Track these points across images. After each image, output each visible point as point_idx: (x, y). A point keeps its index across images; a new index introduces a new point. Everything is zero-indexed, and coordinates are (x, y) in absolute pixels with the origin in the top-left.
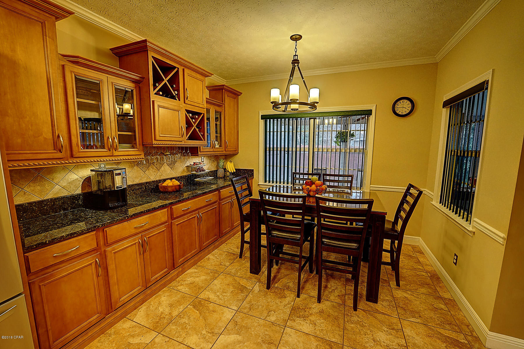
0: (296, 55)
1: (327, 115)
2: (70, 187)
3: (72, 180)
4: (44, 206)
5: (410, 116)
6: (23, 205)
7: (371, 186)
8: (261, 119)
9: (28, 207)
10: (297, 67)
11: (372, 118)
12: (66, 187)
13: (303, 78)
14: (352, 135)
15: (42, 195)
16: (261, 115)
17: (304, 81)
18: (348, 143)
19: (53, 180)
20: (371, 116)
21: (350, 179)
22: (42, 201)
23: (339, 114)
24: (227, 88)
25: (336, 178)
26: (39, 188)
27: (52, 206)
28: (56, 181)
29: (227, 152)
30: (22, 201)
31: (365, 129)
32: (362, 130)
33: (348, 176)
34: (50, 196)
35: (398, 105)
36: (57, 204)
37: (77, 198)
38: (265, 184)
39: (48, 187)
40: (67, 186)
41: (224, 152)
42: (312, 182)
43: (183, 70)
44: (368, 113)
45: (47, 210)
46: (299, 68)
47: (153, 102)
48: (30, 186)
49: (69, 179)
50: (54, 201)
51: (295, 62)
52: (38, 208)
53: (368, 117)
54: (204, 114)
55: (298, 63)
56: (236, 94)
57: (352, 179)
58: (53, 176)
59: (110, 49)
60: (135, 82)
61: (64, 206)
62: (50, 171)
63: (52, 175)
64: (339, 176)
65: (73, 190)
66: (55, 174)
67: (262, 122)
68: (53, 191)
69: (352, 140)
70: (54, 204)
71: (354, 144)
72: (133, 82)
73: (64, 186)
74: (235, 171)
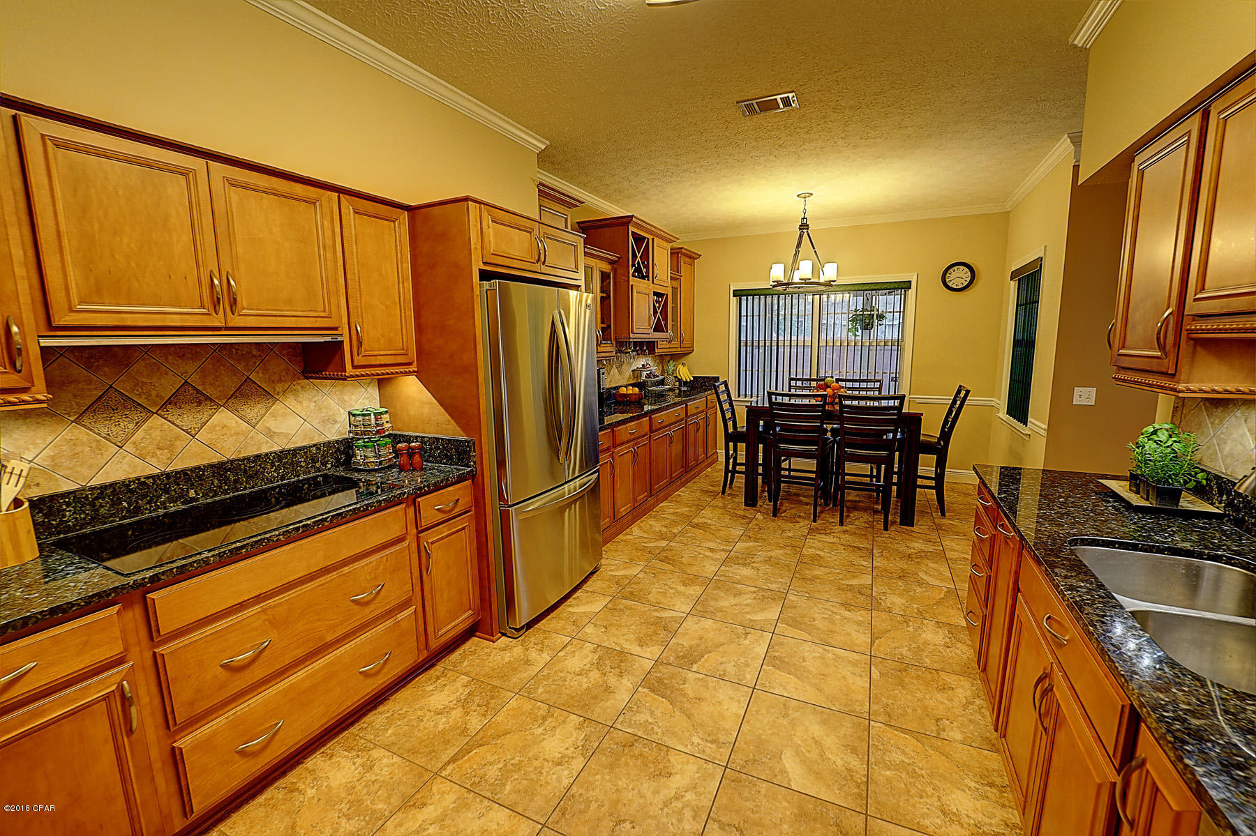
0: (804, 218)
1: (841, 289)
5: (970, 289)
7: (911, 396)
8: (734, 296)
10: (805, 234)
11: (911, 293)
13: (814, 248)
14: (881, 317)
16: (734, 291)
17: (815, 251)
18: (874, 331)
20: (910, 290)
21: (877, 385)
23: (860, 288)
24: (685, 251)
25: (856, 385)
29: (683, 349)
31: (902, 310)
32: (897, 312)
33: (875, 381)
35: (950, 274)
38: (739, 399)
41: (679, 349)
42: (826, 384)
43: (653, 239)
44: (904, 286)
46: (808, 235)
47: (632, 286)
51: (804, 226)
53: (905, 291)
54: (667, 295)
55: (808, 229)
56: (693, 257)
57: (881, 385)
59: (577, 222)
60: (611, 262)
64: (860, 381)
67: (734, 300)
69: (880, 325)
71: (883, 332)
72: (610, 263)
74: (692, 379)
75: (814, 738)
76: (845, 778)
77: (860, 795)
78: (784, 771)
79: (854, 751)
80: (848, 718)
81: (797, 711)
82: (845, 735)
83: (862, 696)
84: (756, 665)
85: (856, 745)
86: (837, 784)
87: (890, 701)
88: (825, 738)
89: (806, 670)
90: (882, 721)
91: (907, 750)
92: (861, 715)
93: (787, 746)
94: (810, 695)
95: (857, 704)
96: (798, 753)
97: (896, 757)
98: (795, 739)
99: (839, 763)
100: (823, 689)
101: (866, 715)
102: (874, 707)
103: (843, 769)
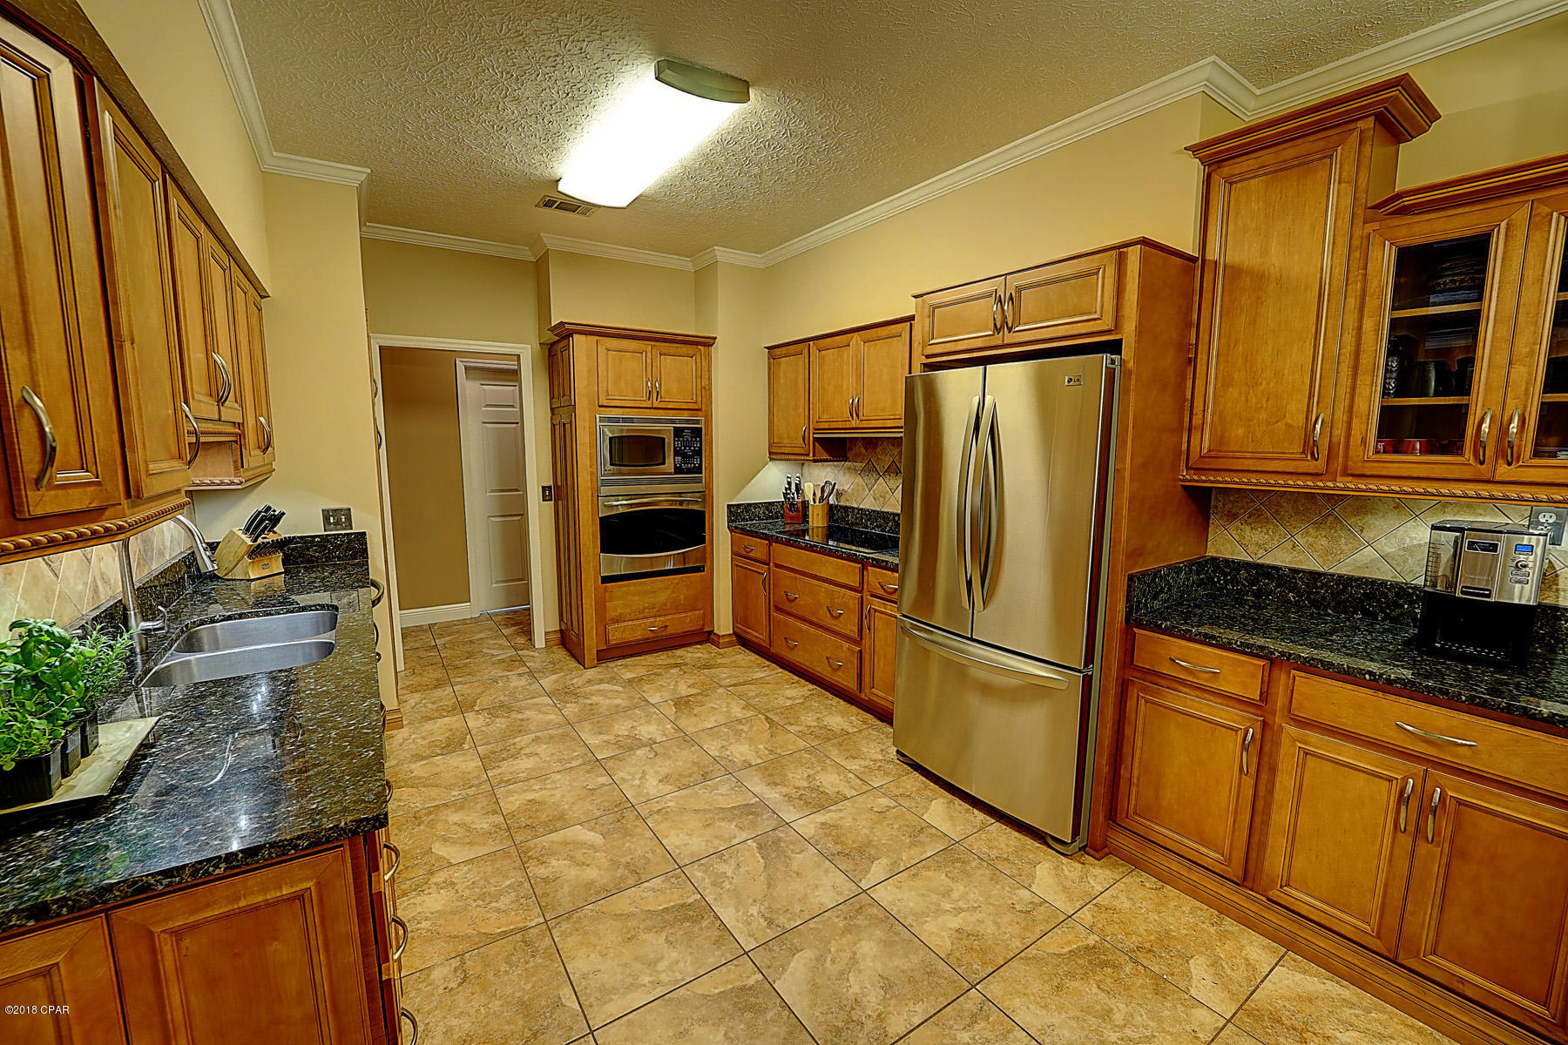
2: (1404, 562)
3: (1415, 542)
4: (1319, 588)
6: (1281, 569)
9: (1288, 577)
12: (1393, 559)
15: (1328, 560)
19: (1362, 531)
22: (1320, 574)
26: (1324, 542)
27: (1338, 592)
28: (1368, 534)
30: (1285, 562)
34: (1345, 569)
36: (1351, 592)
37: (1410, 595)
39: (1346, 544)
40: (1397, 558)
45: (1324, 598)
48: (1308, 532)
49: (1408, 540)
50: (1347, 582)
52: (1307, 585)
58: (1364, 521)
61: (1368, 604)
62: (1362, 506)
63: (1364, 518)
65: (1412, 571)
66: (1369, 516)
68: (1353, 559)
70: (1344, 591)
73: (1388, 555)
75: (588, 865)
76: (543, 856)
77: (526, 853)
78: (592, 829)
79: (546, 880)
80: (570, 907)
81: (621, 877)
82: (562, 888)
83: (569, 944)
84: (708, 891)
85: (548, 886)
86: (547, 847)
87: (531, 964)
88: (579, 872)
89: (654, 930)
90: (532, 930)
91: (495, 915)
92: (557, 920)
93: (604, 845)
94: (621, 903)
95: (568, 930)
96: (593, 847)
97: (504, 902)
98: (603, 854)
99: (554, 863)
100: (616, 920)
101: (552, 924)
102: (548, 940)
103: (548, 861)
